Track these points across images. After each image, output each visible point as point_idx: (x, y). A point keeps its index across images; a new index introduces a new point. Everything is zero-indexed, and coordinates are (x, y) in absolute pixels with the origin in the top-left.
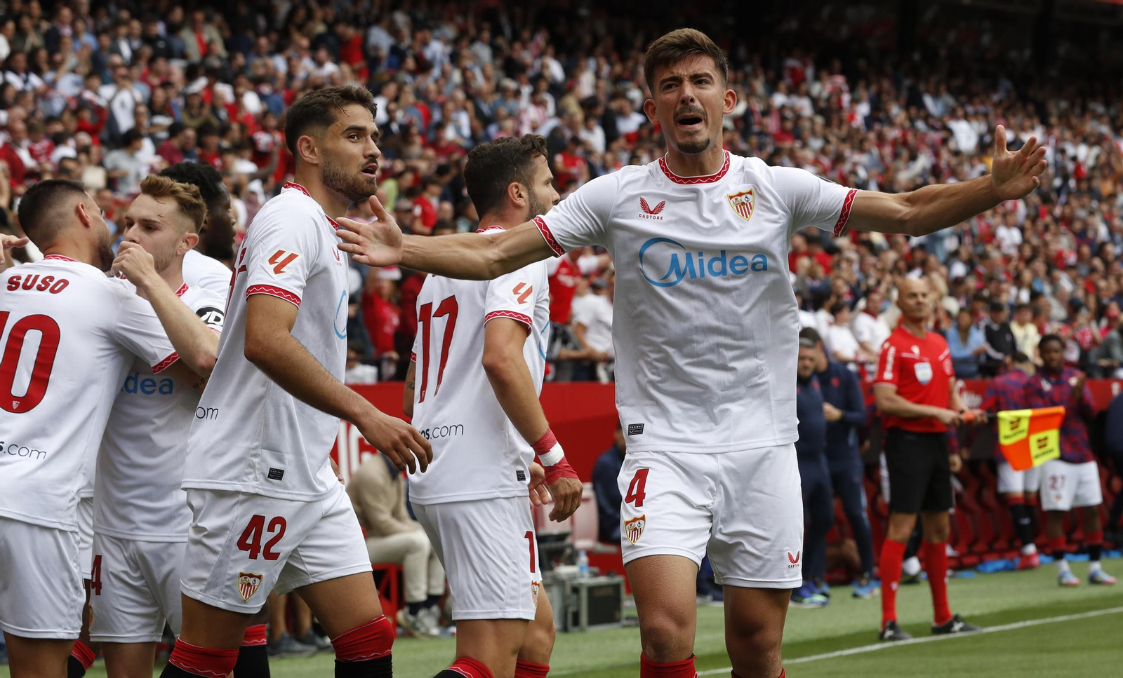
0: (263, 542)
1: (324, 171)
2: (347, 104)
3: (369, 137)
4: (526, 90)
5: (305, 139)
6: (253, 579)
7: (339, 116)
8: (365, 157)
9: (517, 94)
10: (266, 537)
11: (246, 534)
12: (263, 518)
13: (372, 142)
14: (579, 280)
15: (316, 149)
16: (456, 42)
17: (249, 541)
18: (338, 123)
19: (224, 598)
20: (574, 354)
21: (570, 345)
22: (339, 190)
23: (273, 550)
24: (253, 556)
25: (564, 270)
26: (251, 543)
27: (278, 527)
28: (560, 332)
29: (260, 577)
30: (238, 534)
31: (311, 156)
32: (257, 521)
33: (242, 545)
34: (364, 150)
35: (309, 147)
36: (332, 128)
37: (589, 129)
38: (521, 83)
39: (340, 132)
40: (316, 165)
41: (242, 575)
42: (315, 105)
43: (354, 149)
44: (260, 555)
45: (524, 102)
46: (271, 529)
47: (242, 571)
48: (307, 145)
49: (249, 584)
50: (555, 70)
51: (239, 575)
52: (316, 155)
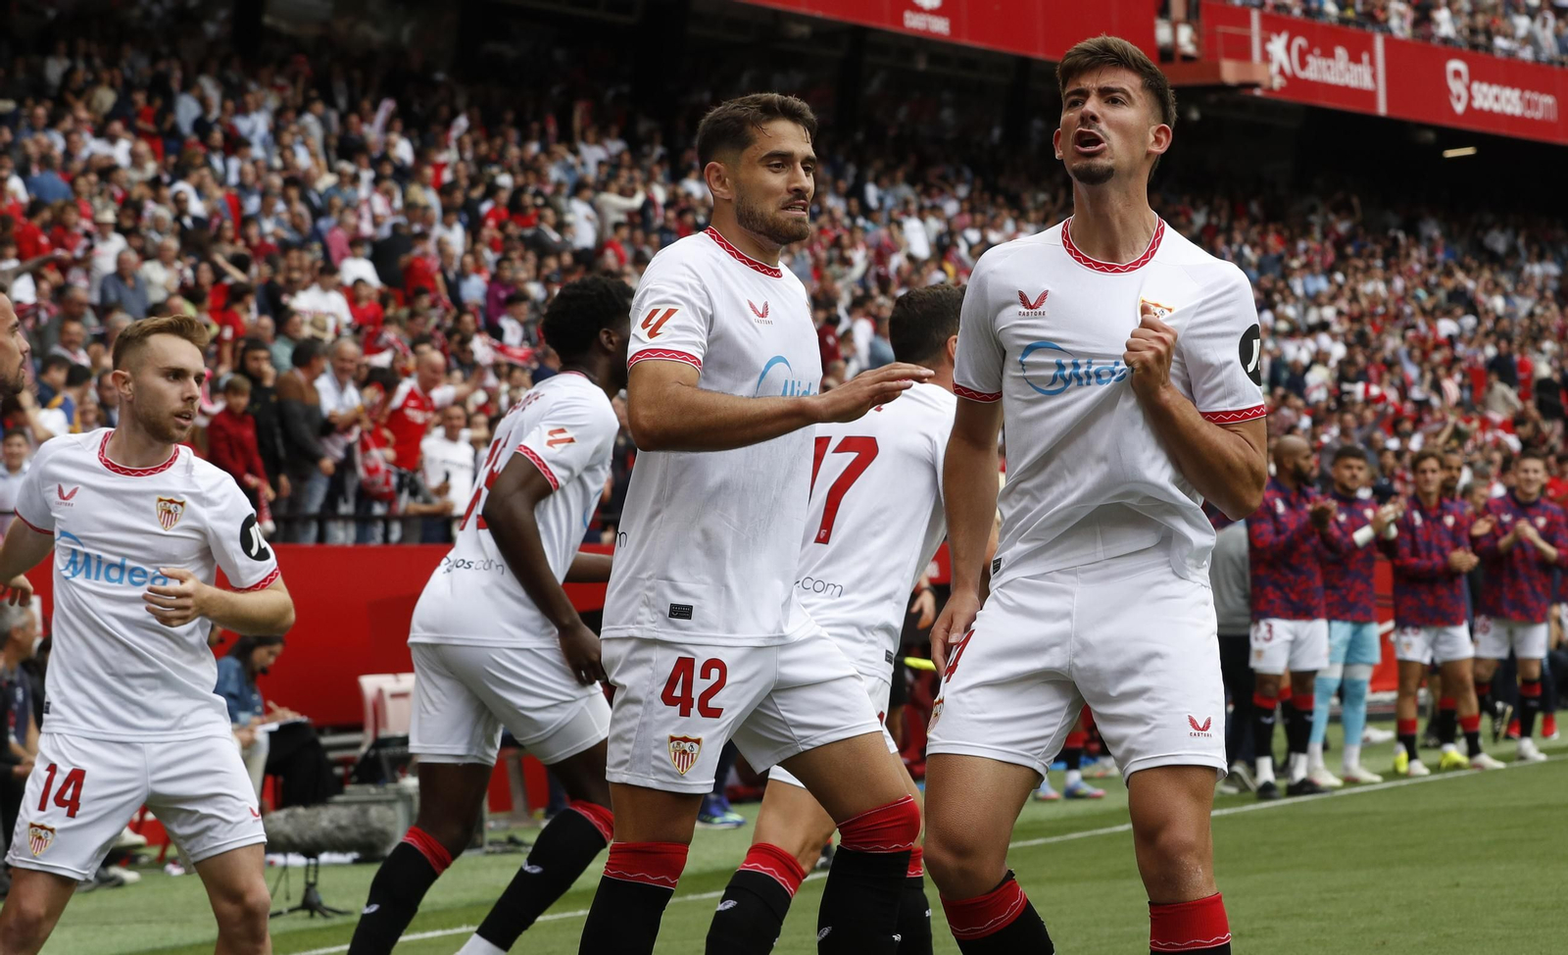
0: (696, 693)
1: (738, 209)
2: (769, 120)
3: (799, 165)
4: (367, 175)
5: (714, 167)
6: (689, 744)
7: (757, 136)
8: (789, 191)
9: (355, 179)
10: (700, 686)
11: (671, 683)
12: (692, 661)
13: (801, 171)
14: (430, 415)
15: (727, 180)
16: (278, 115)
17: (678, 692)
18: (756, 145)
19: (654, 774)
20: (425, 508)
21: (420, 498)
22: (760, 233)
23: (712, 703)
24: (685, 712)
25: (412, 403)
26: (680, 695)
27: (715, 673)
28: (406, 480)
29: (698, 741)
30: (661, 684)
31: (721, 189)
32: (685, 666)
33: (668, 698)
34: (790, 181)
35: (718, 178)
36: (750, 152)
37: (448, 225)
38: (360, 166)
39: (757, 159)
40: (729, 200)
41: (673, 739)
42: (728, 121)
43: (777, 180)
44: (694, 710)
45: (364, 191)
46: (705, 674)
47: (673, 734)
48: (716, 175)
49: (684, 752)
50: (404, 150)
51: (668, 740)
52: (727, 188)
